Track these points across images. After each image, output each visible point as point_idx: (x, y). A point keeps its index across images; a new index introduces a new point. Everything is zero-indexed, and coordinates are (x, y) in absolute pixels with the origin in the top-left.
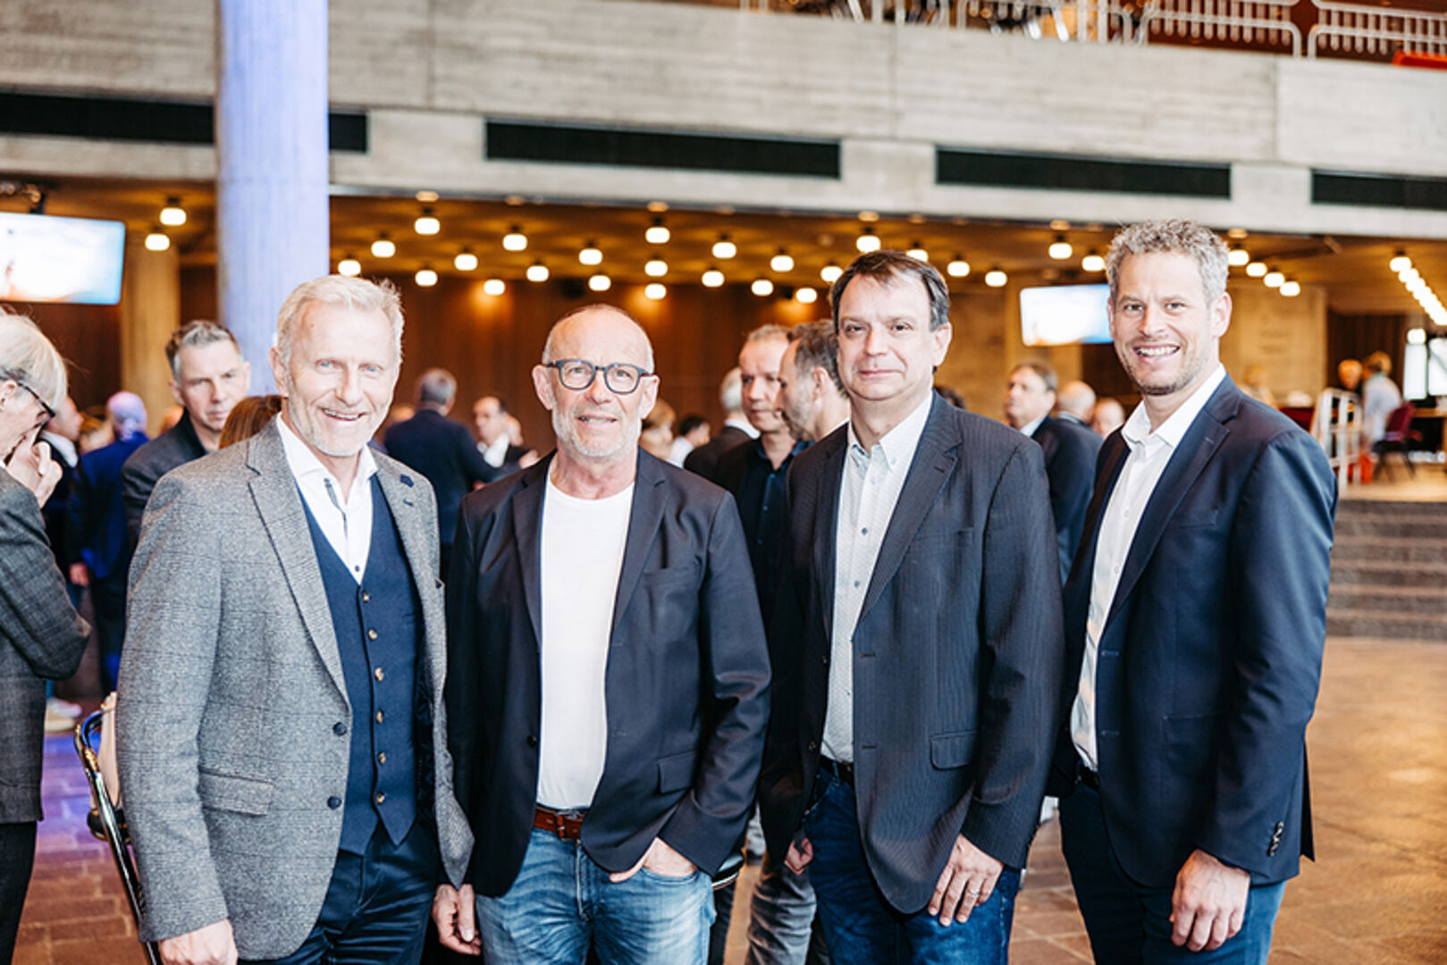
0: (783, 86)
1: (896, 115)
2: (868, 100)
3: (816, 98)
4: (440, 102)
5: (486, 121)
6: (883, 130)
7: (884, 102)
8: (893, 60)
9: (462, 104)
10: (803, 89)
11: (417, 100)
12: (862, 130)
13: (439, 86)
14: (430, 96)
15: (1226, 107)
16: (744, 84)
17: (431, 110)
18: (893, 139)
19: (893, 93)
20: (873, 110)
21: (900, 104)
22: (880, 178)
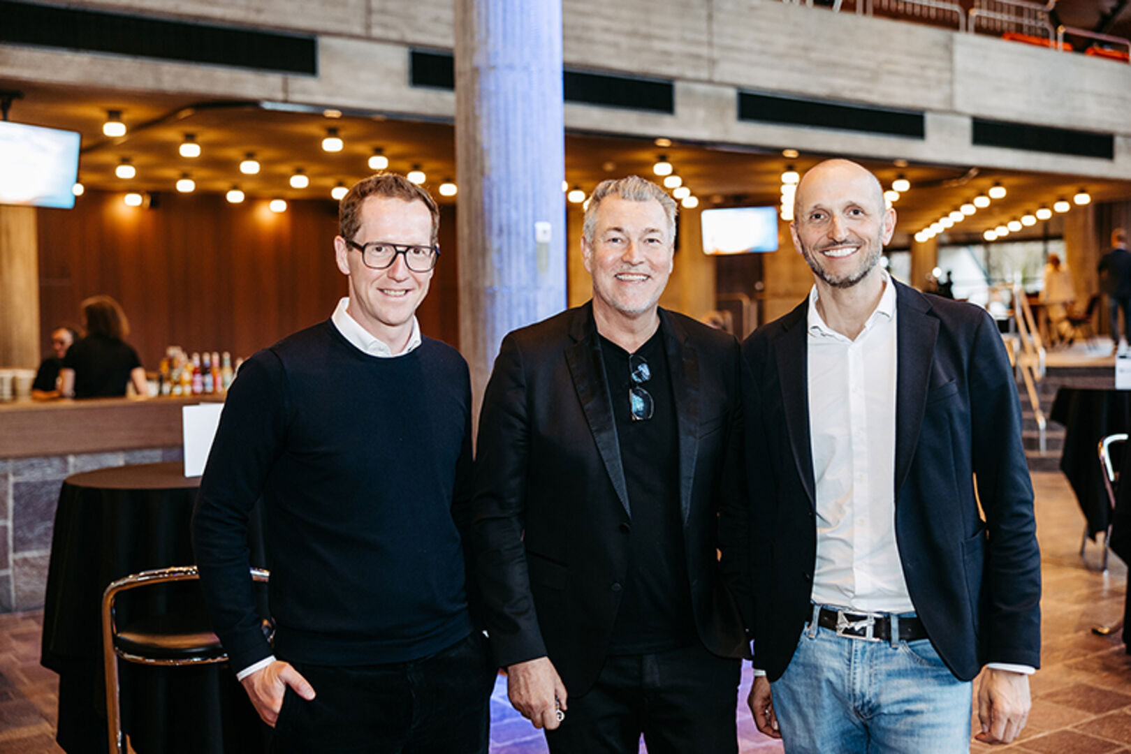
0: (633, 34)
1: (712, 62)
2: (694, 49)
3: (658, 45)
4: (377, 32)
5: (411, 50)
6: (704, 75)
7: (704, 51)
8: (710, 17)
9: (394, 35)
10: (649, 37)
11: (358, 29)
12: (690, 73)
13: (376, 18)
14: (368, 26)
15: (923, 67)
16: (607, 30)
17: (369, 38)
18: (710, 82)
19: (710, 44)
20: (697, 57)
21: (716, 53)
22: (701, 113)
